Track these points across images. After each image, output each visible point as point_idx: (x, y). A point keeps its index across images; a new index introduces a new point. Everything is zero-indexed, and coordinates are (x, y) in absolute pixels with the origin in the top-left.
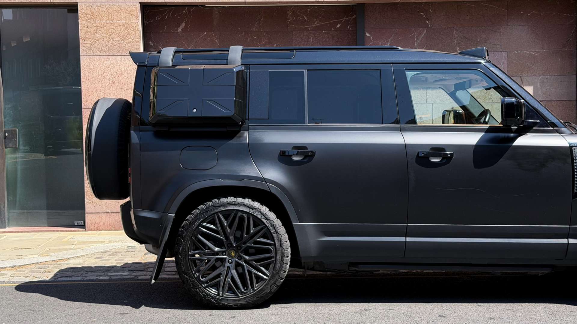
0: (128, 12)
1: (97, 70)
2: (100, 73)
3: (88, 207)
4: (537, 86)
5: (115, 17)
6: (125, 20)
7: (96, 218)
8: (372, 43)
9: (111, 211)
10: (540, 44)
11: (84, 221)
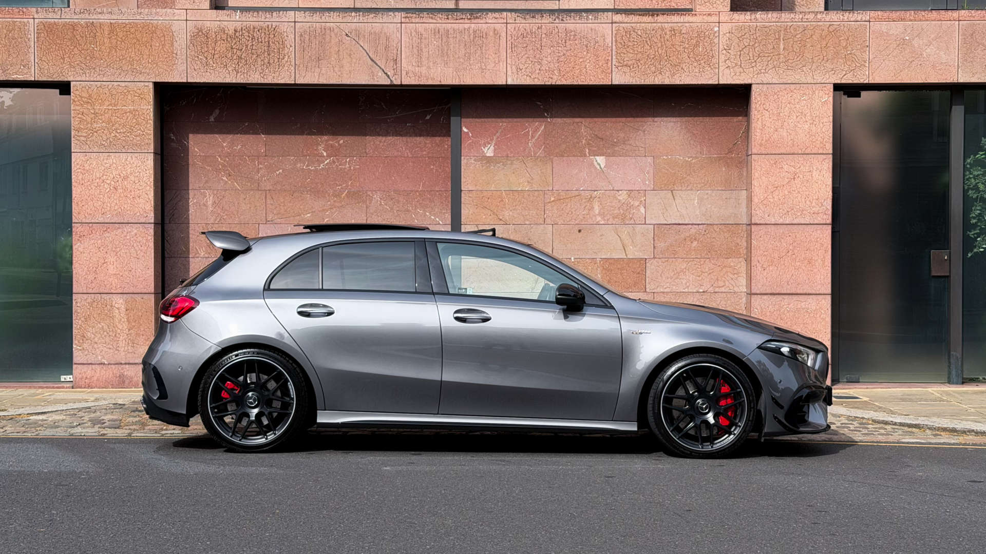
0: (138, 95)
1: (93, 171)
2: (98, 176)
3: (78, 356)
4: (693, 204)
5: (120, 102)
6: (133, 106)
7: (87, 371)
8: (470, 141)
9: (107, 361)
10: (699, 146)
11: (71, 374)
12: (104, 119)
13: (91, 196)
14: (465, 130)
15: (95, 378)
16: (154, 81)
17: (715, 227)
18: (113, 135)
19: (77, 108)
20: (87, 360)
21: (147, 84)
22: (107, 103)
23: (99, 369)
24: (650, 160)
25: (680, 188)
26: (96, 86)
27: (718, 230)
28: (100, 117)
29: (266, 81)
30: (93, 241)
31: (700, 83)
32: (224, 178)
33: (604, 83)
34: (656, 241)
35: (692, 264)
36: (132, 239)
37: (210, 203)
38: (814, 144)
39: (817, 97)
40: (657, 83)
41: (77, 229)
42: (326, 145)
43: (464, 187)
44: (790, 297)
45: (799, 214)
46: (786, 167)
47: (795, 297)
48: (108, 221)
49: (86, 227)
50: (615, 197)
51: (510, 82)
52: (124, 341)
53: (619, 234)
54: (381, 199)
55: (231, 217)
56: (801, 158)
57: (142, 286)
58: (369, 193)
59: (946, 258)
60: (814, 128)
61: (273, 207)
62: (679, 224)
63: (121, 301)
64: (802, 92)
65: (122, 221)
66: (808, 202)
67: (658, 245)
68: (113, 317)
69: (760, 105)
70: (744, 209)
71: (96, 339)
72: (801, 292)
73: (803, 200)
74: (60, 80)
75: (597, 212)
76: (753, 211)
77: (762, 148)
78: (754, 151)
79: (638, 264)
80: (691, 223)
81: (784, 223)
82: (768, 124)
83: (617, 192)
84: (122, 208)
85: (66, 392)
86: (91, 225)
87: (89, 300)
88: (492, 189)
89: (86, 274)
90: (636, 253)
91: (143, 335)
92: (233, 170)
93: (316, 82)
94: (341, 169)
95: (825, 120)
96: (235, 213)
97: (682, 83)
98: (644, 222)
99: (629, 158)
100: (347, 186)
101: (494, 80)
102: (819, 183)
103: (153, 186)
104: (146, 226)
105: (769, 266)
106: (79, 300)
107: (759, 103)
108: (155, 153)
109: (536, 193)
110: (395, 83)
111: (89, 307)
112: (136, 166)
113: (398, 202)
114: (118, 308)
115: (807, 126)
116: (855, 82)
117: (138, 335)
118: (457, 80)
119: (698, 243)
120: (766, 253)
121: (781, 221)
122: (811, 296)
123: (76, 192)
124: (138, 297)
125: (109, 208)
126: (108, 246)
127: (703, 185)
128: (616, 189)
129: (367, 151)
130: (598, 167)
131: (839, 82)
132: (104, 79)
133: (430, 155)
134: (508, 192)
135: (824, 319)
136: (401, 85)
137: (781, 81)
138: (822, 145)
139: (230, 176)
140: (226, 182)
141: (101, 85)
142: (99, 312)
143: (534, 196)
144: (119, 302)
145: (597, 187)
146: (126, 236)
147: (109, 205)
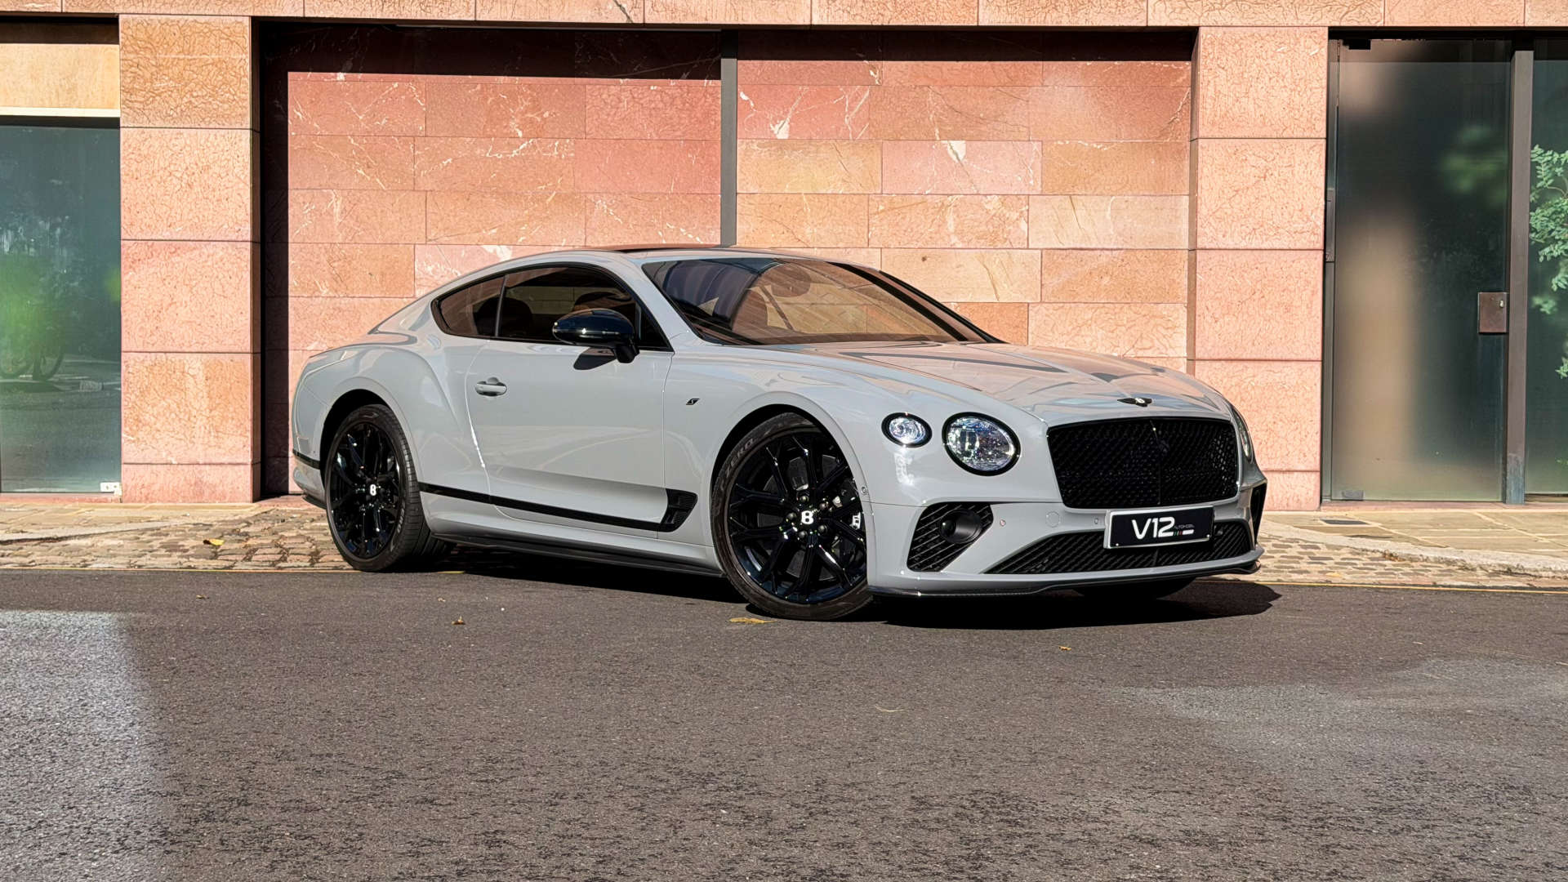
0: (225, 37)
1: (154, 158)
2: (162, 165)
3: (129, 451)
4: (1104, 217)
5: (198, 47)
6: (218, 54)
7: (145, 475)
8: (752, 115)
9: (176, 460)
10: (1113, 126)
11: (120, 481)
12: (171, 75)
13: (151, 198)
14: (743, 97)
15: (156, 487)
16: (252, 14)
17: (1139, 254)
18: (185, 100)
19: (132, 56)
20: (144, 458)
21: (240, 19)
22: (176, 49)
23: (163, 472)
24: (1036, 146)
25: (1084, 192)
26: (159, 21)
27: (1143, 258)
28: (166, 72)
29: (429, 17)
30: (152, 270)
31: (1117, 25)
32: (361, 172)
33: (966, 24)
34: (1045, 276)
35: (1101, 313)
36: (216, 266)
37: (337, 210)
38: (1297, 122)
39: (1302, 48)
40: (1050, 24)
41: (127, 248)
42: (521, 120)
43: (742, 188)
44: (1257, 364)
45: (1271, 233)
46: (1252, 159)
47: (1265, 364)
48: (178, 237)
49: (143, 247)
50: (981, 207)
51: (816, 22)
52: (203, 428)
53: (988, 266)
54: (608, 206)
55: (370, 233)
56: (1276, 144)
57: (231, 341)
58: (590, 196)
59: (1502, 305)
60: (1297, 99)
61: (438, 218)
62: (1081, 249)
63: (199, 364)
64: (1278, 39)
65: (200, 238)
66: (1286, 216)
67: (1047, 279)
68: (184, 390)
69: (1212, 60)
70: (1185, 226)
71: (158, 426)
72: (1275, 357)
73: (1279, 213)
74: (102, 11)
75: (952, 229)
76: (1199, 229)
77: (1216, 129)
78: (1202, 133)
79: (1016, 311)
80: (1100, 247)
81: (1249, 247)
82: (1225, 91)
83: (984, 198)
84: (201, 217)
85: (112, 507)
86: (150, 243)
87: (146, 364)
88: (786, 191)
89: (143, 321)
90: (1013, 295)
91: (233, 419)
92: (374, 159)
93: (509, 19)
94: (546, 157)
95: (1315, 84)
96: (378, 227)
97: (1089, 24)
98: (1026, 246)
99: (1003, 145)
100: (555, 186)
101: (791, 17)
102: (1304, 184)
103: (249, 183)
104: (239, 245)
105: (1224, 315)
106: (132, 362)
107: (1211, 56)
108: (253, 130)
109: (855, 199)
110: (635, 21)
111: (147, 374)
112: (222, 151)
113: (636, 211)
114: (193, 376)
115: (1286, 94)
116: (1363, 24)
117: (224, 418)
118: (733, 18)
119: (1111, 279)
120: (1218, 295)
121: (1243, 245)
122: (1289, 364)
123: (128, 190)
124: (225, 358)
125: (178, 217)
126: (177, 277)
127: (1120, 187)
128: (982, 192)
129: (587, 129)
130: (954, 158)
131: (1337, 24)
132: (173, 12)
133: (687, 137)
134: (810, 197)
135: (1308, 400)
136: (644, 25)
137: (1245, 22)
138: (1309, 125)
139: (369, 167)
140: (364, 177)
141: (168, 19)
142: (164, 381)
143: (851, 203)
144: (195, 365)
145: (953, 190)
146: (206, 261)
147: (179, 211)
